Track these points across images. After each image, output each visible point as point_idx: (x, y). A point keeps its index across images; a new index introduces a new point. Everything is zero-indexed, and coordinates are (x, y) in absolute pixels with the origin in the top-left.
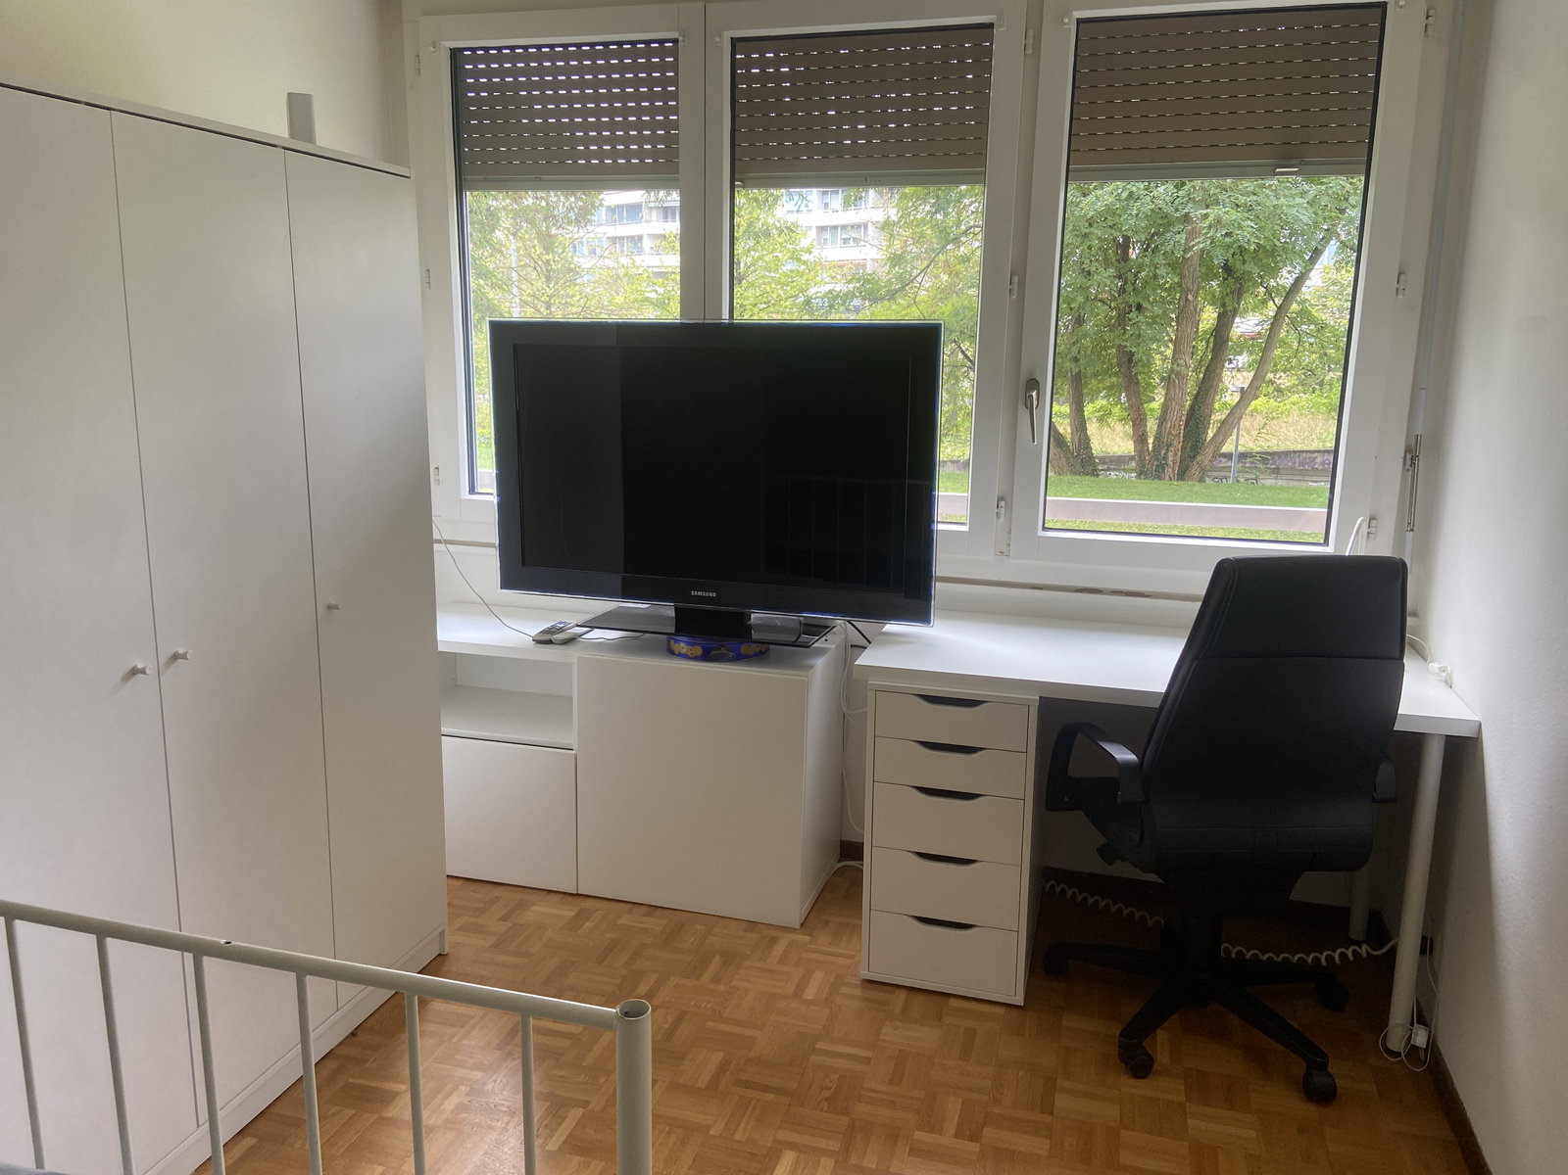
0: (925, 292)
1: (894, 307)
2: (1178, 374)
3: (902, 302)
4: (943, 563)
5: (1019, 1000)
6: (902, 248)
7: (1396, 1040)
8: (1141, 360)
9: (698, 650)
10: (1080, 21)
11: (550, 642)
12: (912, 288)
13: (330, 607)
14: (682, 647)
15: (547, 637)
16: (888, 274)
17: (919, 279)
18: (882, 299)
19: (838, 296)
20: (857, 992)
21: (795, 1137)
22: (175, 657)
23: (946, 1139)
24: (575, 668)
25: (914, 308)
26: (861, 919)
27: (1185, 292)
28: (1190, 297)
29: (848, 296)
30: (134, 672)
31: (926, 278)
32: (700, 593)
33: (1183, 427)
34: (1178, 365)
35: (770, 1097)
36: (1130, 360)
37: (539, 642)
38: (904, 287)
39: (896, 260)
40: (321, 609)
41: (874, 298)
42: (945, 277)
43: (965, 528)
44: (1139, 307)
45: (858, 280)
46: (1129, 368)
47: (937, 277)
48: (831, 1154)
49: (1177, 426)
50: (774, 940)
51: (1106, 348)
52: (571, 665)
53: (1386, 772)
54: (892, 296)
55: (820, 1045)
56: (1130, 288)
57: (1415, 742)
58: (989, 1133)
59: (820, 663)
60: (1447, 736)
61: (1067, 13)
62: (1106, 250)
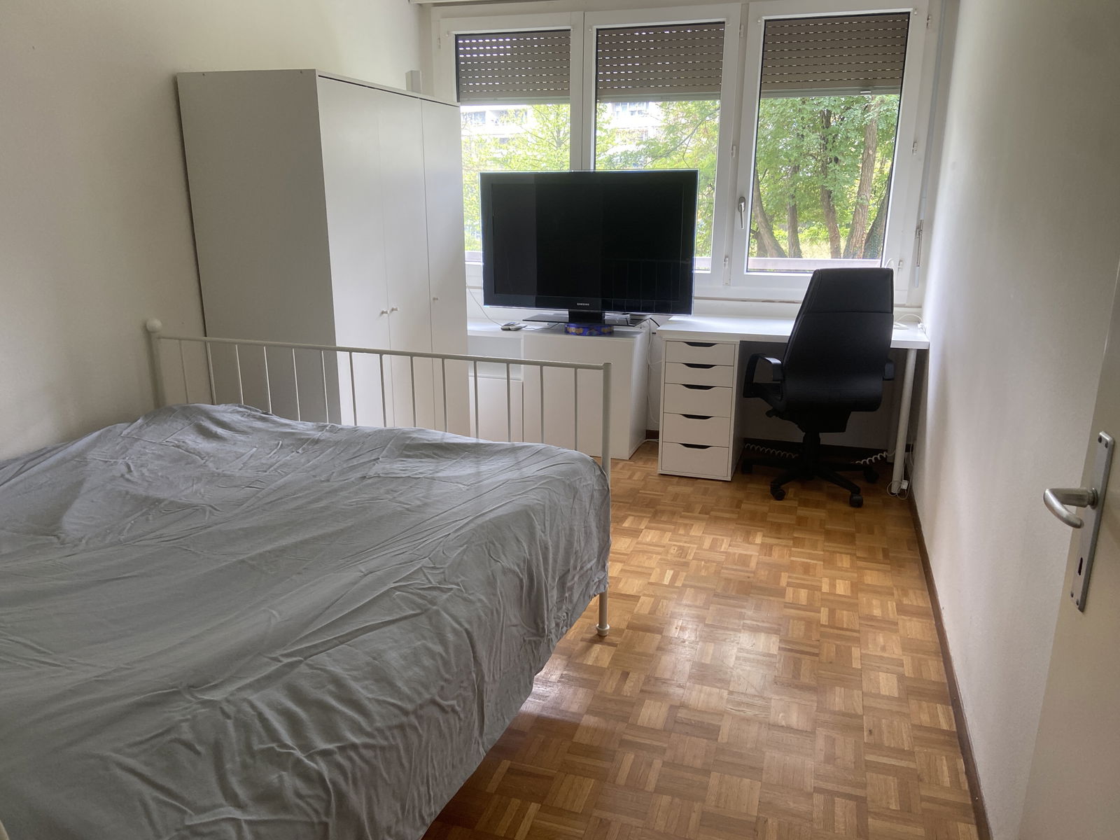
0: (690, 151)
1: (668, 162)
2: (862, 206)
3: (675, 158)
4: (698, 289)
5: (729, 479)
6: (674, 120)
7: (895, 490)
8: (836, 196)
9: (581, 330)
10: (766, 21)
11: (509, 330)
12: (681, 148)
13: (434, 299)
14: (573, 329)
15: (507, 327)
16: (665, 138)
17: (686, 142)
18: (661, 157)
19: (631, 154)
20: (657, 478)
21: (632, 513)
22: (393, 310)
23: (696, 514)
24: (522, 341)
25: (683, 162)
26: (658, 457)
27: (867, 149)
28: (871, 152)
29: (639, 154)
30: (383, 313)
31: (691, 140)
32: (581, 304)
33: (864, 242)
34: (861, 199)
35: (621, 504)
36: (829, 197)
37: (504, 330)
38: (675, 149)
39: (671, 129)
40: (432, 299)
41: (655, 157)
42: (704, 140)
43: (709, 272)
44: (837, 160)
45: (645, 143)
46: (829, 202)
47: (699, 140)
48: (649, 517)
49: (860, 242)
50: (618, 463)
51: (814, 189)
52: (520, 339)
53: (889, 368)
54: (668, 154)
55: (640, 491)
56: (829, 146)
57: (903, 353)
58: (712, 513)
59: (639, 337)
60: (918, 350)
61: (760, 18)
62: (815, 120)
